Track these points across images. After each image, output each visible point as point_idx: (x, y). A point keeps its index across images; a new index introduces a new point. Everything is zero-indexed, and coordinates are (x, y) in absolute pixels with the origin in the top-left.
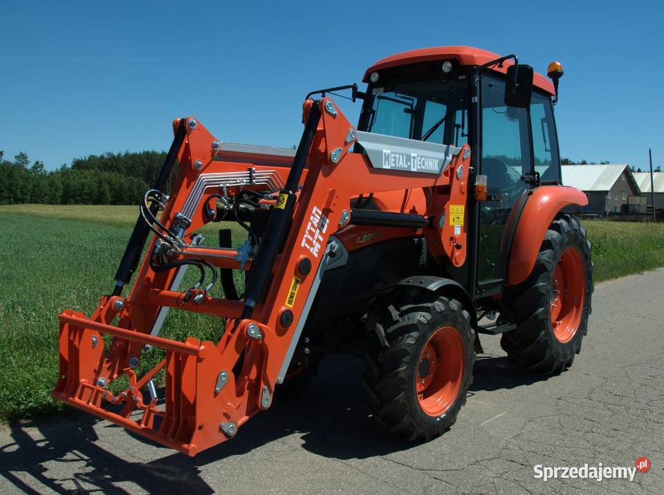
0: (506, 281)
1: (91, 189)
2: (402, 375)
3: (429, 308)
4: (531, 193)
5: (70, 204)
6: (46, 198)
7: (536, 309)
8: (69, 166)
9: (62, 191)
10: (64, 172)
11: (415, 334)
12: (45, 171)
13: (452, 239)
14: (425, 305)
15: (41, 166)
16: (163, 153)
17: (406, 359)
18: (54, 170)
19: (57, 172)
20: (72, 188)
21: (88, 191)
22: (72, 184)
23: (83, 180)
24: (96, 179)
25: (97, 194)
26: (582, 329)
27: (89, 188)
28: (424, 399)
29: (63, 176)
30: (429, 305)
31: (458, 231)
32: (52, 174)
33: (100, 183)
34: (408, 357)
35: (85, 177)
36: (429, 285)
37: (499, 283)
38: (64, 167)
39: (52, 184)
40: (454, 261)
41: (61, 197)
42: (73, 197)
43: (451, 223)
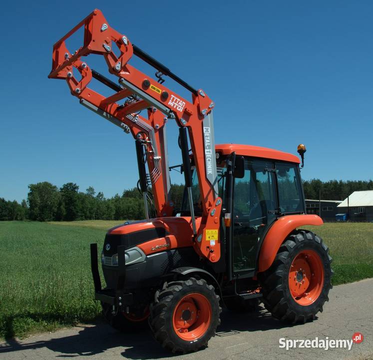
0: (257, 269)
1: (134, 210)
2: (162, 317)
3: (181, 283)
4: (277, 220)
5: (120, 220)
6: (105, 216)
7: (277, 285)
8: (121, 195)
9: (115, 211)
10: (117, 199)
11: (171, 297)
12: (104, 199)
13: (208, 247)
14: (179, 282)
15: (102, 195)
16: (182, 185)
17: (165, 309)
18: (110, 198)
19: (112, 199)
20: (122, 210)
21: (132, 211)
22: (122, 207)
23: (129, 204)
24: (137, 203)
25: (138, 213)
26: (324, 298)
27: (132, 209)
28: (189, 331)
29: (116, 202)
30: (182, 282)
31: (213, 243)
32: (109, 200)
33: (140, 206)
34: (166, 308)
35: (130, 202)
36: (182, 271)
37: (253, 270)
38: (117, 196)
39: (108, 207)
40: (210, 259)
41: (114, 215)
42: (122, 215)
43: (207, 239)
